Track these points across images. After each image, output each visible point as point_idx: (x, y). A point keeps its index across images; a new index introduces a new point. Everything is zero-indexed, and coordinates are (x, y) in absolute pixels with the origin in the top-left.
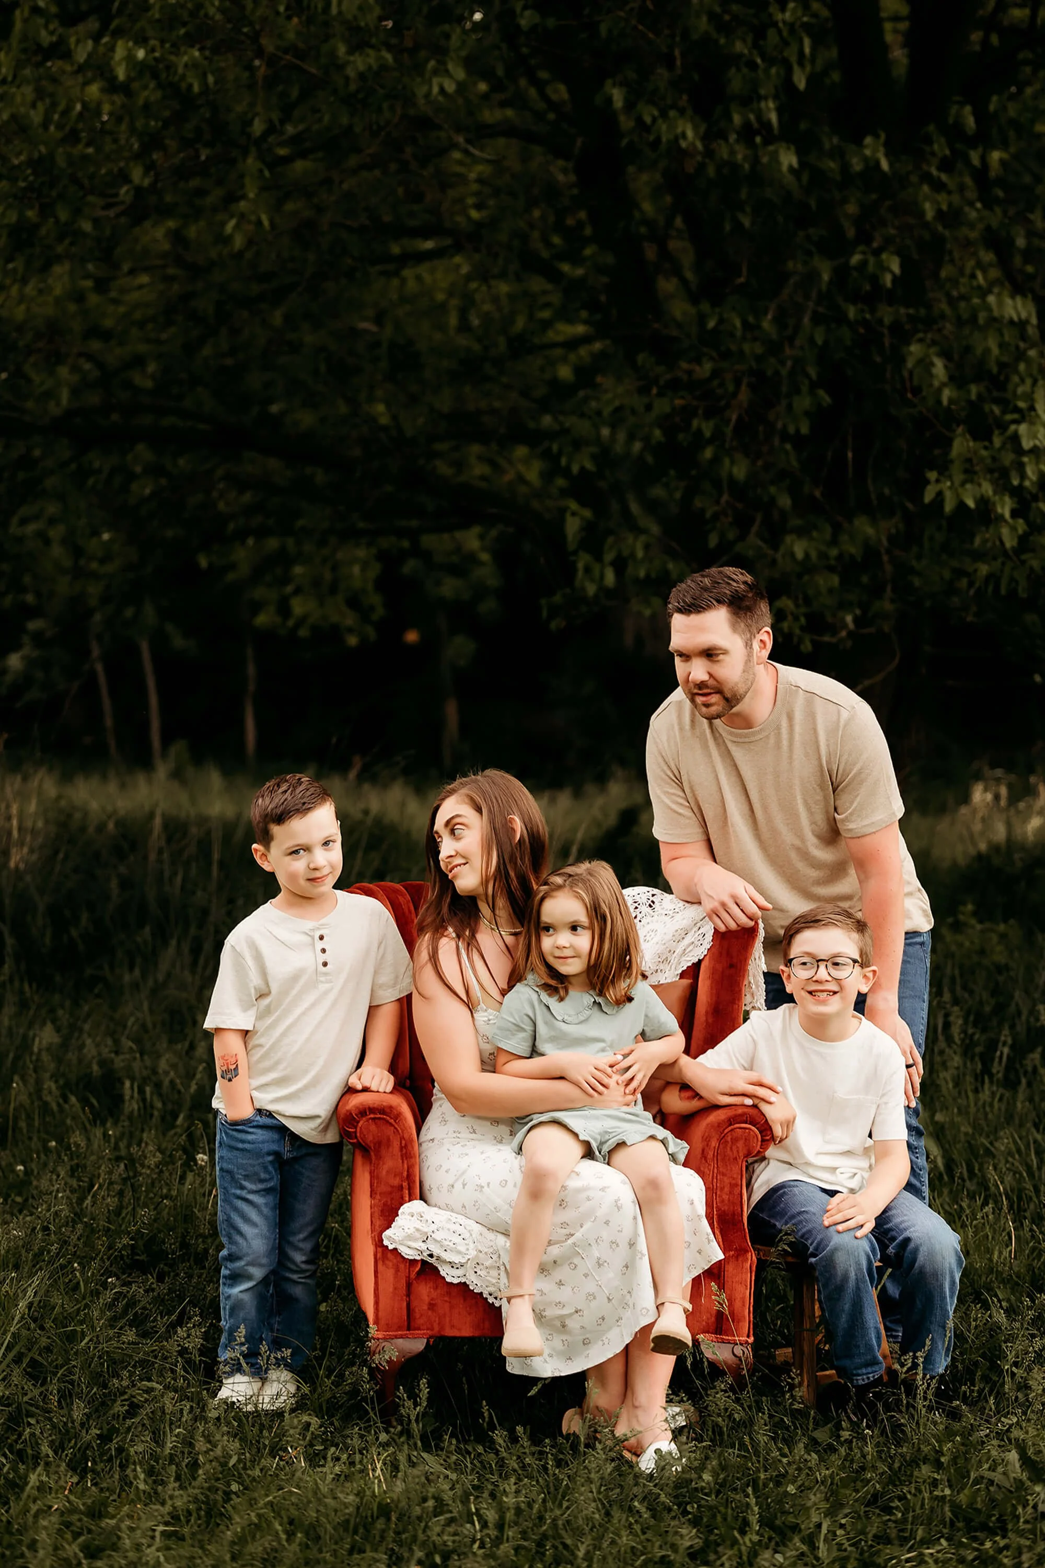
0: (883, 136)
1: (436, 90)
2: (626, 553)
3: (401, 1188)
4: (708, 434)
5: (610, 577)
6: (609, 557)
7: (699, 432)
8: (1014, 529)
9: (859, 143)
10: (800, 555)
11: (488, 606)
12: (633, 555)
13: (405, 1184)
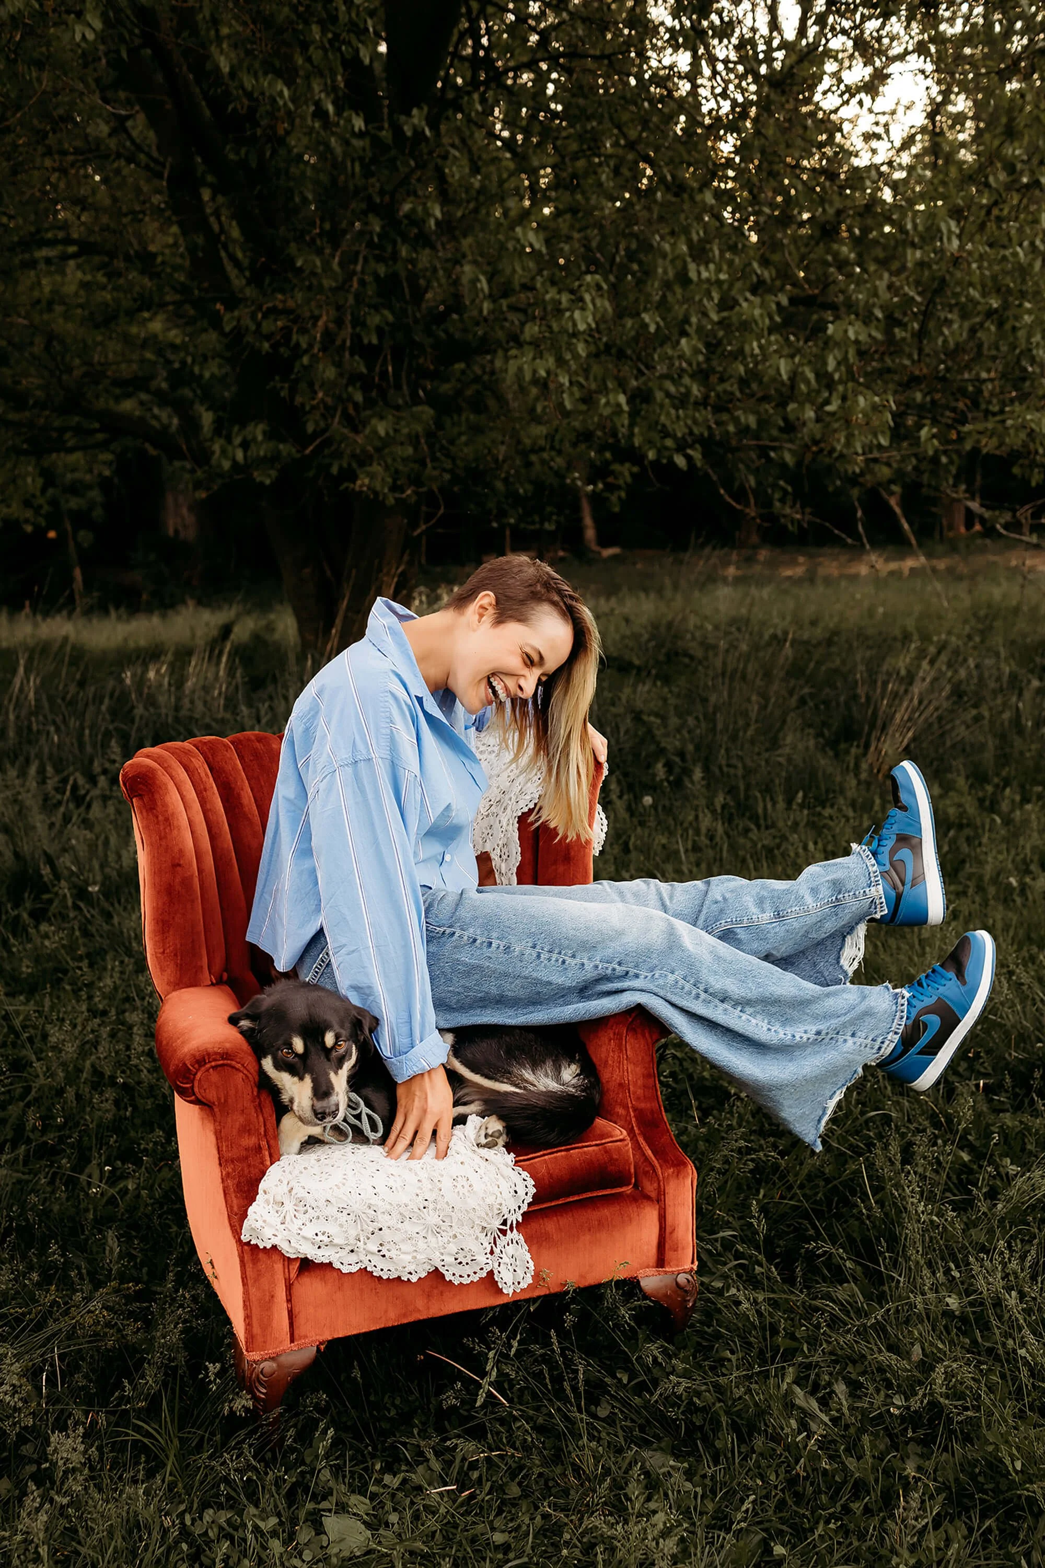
0: (426, 109)
1: (78, 37)
2: (250, 437)
3: (259, 1149)
4: (304, 346)
5: (240, 455)
6: (238, 441)
7: (298, 344)
8: (572, 394)
9: (409, 115)
10: (382, 432)
11: (98, 513)
12: (254, 439)
13: (264, 1143)
